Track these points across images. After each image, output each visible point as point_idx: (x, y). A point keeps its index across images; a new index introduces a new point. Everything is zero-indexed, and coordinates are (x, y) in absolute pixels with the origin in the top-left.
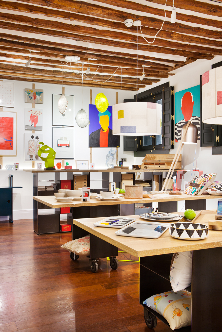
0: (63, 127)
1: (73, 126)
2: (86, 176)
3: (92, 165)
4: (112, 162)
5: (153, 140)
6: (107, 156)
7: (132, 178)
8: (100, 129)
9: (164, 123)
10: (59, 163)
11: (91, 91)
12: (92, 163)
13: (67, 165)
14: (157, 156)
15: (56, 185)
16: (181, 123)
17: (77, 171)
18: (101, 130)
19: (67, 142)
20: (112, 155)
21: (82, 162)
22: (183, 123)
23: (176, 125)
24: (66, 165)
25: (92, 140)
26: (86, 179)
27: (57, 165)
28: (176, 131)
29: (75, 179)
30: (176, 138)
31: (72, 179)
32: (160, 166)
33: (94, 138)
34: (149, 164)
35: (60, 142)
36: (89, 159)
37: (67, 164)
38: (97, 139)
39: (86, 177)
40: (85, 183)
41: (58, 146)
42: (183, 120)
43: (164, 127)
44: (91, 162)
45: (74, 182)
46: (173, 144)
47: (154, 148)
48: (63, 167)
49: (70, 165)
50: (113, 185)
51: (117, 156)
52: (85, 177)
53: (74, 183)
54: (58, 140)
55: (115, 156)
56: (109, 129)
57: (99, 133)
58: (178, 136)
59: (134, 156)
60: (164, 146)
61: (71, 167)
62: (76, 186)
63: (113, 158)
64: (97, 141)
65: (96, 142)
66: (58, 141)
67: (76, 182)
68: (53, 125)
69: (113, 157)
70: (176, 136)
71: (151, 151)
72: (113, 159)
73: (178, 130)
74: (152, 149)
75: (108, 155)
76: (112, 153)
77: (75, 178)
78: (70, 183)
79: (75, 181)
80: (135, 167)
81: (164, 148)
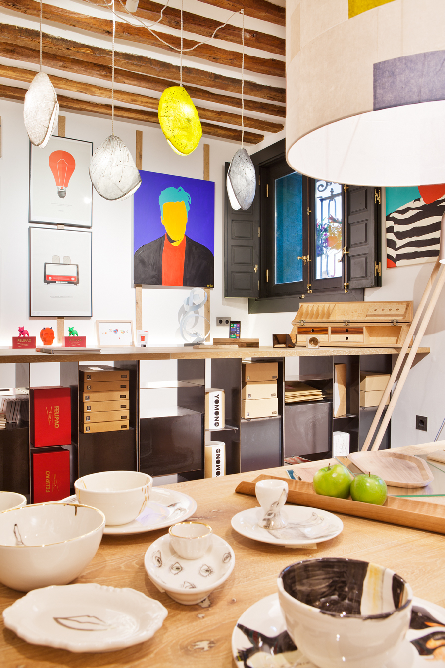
0: (60, 227)
1: (89, 228)
2: (127, 373)
3: (143, 334)
4: (194, 326)
5: (305, 267)
6: (183, 312)
7: (274, 377)
8: (164, 237)
9: (349, 214)
10: (48, 329)
11: (139, 134)
12: (141, 328)
13: (72, 336)
14: (336, 308)
15: (18, 408)
16: (408, 209)
17: (96, 355)
18: (166, 239)
19: (70, 271)
20: (196, 307)
21: (114, 326)
22: (417, 211)
23: (388, 218)
24: (67, 334)
25: (140, 265)
26: (127, 383)
27: (41, 335)
28: (391, 236)
29: (86, 385)
30: (389, 257)
31: (75, 382)
32: (347, 338)
33: (146, 260)
34: (313, 330)
35: (52, 270)
36: (133, 318)
37: (71, 332)
38: (154, 264)
39: (125, 376)
40: (124, 397)
41: (45, 281)
42: (415, 201)
43: (349, 225)
44: (139, 326)
45: (85, 395)
46: (378, 273)
47: (310, 289)
48: (59, 340)
49: (79, 336)
50: (217, 402)
51: (208, 311)
52: (123, 376)
53: (85, 400)
54: (45, 264)
55: (202, 310)
56: (187, 239)
57: (160, 247)
58: (396, 249)
59: (250, 311)
60: (349, 280)
61: (83, 339)
62: (89, 408)
63: (197, 315)
64: (156, 269)
65: (153, 273)
66: (45, 266)
67: (91, 395)
68: (31, 222)
69: (198, 313)
70: (386, 251)
71: (301, 298)
72: (197, 319)
73: (395, 231)
74: (305, 292)
75: (183, 306)
76: (194, 304)
77: (86, 379)
78: (68, 401)
79: (86, 390)
80: (280, 341)
81: (348, 286)
